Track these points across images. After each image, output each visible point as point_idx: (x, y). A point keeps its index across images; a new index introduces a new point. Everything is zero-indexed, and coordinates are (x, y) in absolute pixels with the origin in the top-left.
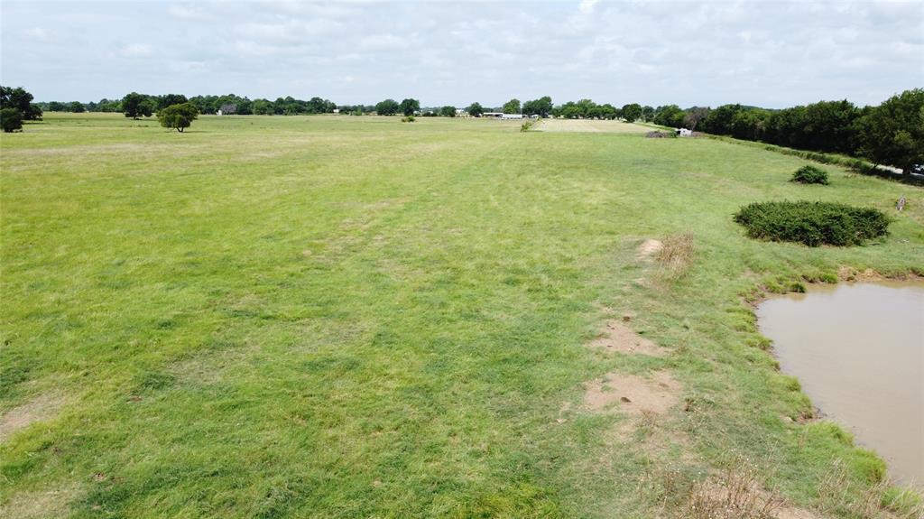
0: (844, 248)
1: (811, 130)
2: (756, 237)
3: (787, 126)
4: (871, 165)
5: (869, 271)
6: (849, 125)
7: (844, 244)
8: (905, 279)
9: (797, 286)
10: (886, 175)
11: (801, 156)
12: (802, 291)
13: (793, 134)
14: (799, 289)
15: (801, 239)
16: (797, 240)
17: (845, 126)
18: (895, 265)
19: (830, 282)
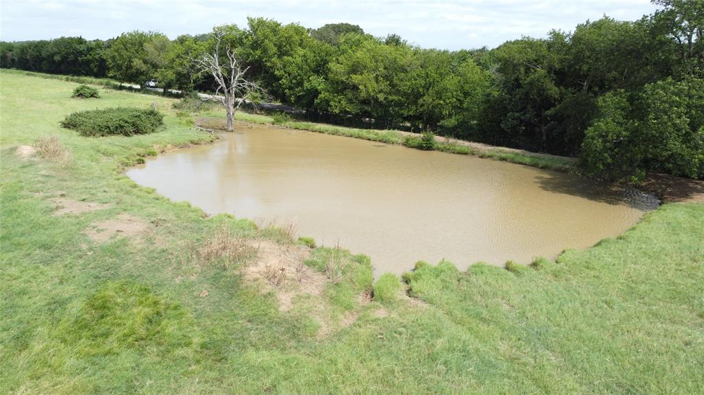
0: (147, 135)
1: (60, 59)
2: (90, 135)
3: (37, 55)
4: (118, 84)
5: (169, 146)
6: (88, 55)
7: (146, 133)
8: (189, 147)
9: (140, 160)
10: (130, 89)
11: (61, 79)
12: (143, 162)
13: (45, 62)
14: (141, 162)
15: (121, 132)
16: (118, 134)
17: (86, 56)
18: (182, 140)
19: (153, 155)
